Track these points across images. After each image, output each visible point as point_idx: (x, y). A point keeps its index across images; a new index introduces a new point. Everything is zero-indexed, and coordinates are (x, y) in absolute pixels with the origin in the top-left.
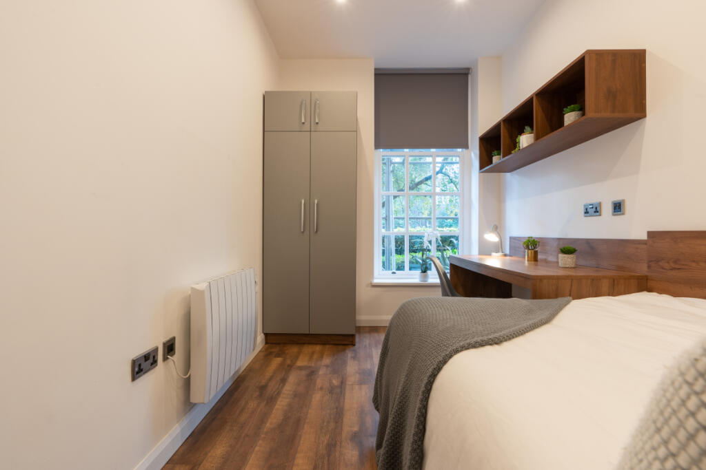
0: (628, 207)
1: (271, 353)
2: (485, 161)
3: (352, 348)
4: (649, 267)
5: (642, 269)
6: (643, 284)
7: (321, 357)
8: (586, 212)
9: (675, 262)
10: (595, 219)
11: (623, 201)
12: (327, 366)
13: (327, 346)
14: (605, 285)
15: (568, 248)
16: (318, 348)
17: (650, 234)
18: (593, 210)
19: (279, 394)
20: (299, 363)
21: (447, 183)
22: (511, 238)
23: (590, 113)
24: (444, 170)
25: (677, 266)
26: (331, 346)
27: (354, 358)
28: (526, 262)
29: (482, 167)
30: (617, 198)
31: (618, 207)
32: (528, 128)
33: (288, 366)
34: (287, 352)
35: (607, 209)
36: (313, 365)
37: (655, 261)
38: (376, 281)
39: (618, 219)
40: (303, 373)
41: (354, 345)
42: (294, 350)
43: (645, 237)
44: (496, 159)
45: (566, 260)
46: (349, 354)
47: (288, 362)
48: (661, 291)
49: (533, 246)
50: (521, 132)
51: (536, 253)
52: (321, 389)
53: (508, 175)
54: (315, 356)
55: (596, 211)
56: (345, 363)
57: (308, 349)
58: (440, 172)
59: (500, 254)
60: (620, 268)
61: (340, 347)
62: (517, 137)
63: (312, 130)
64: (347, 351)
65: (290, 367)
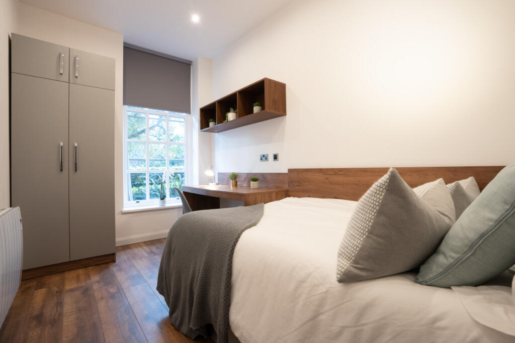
0: (279, 157)
1: (28, 288)
2: (204, 124)
3: (113, 264)
4: (289, 186)
5: (286, 187)
6: (287, 194)
7: (89, 277)
8: (261, 159)
9: (298, 182)
10: (266, 162)
11: (278, 154)
12: (98, 282)
13: (90, 268)
14: (274, 195)
15: (254, 178)
16: (81, 271)
17: (290, 170)
18: (264, 158)
19: (61, 315)
20: (68, 287)
21: (162, 134)
22: (219, 173)
23: (267, 109)
24: (160, 124)
25: (299, 184)
26: (93, 267)
27: (120, 270)
28: (231, 187)
29: (202, 128)
30: (275, 153)
31: (275, 157)
32: (232, 109)
33: (57, 292)
34: (48, 282)
35: (271, 157)
36: (83, 285)
37: (291, 182)
38: (125, 209)
39: (276, 162)
40: (77, 293)
41: (115, 262)
42: (56, 279)
43: (287, 172)
44: (211, 124)
45: (254, 184)
46: (114, 268)
47: (55, 289)
48: (294, 196)
49: (235, 177)
50: (229, 111)
51: (236, 182)
52: (102, 298)
53: (216, 134)
54: (82, 278)
55: (266, 159)
56: (113, 276)
57: (70, 275)
58: (158, 125)
59: (214, 184)
60: (277, 187)
61: (103, 266)
62: (226, 113)
63: (71, 81)
64: (110, 267)
65: (60, 292)
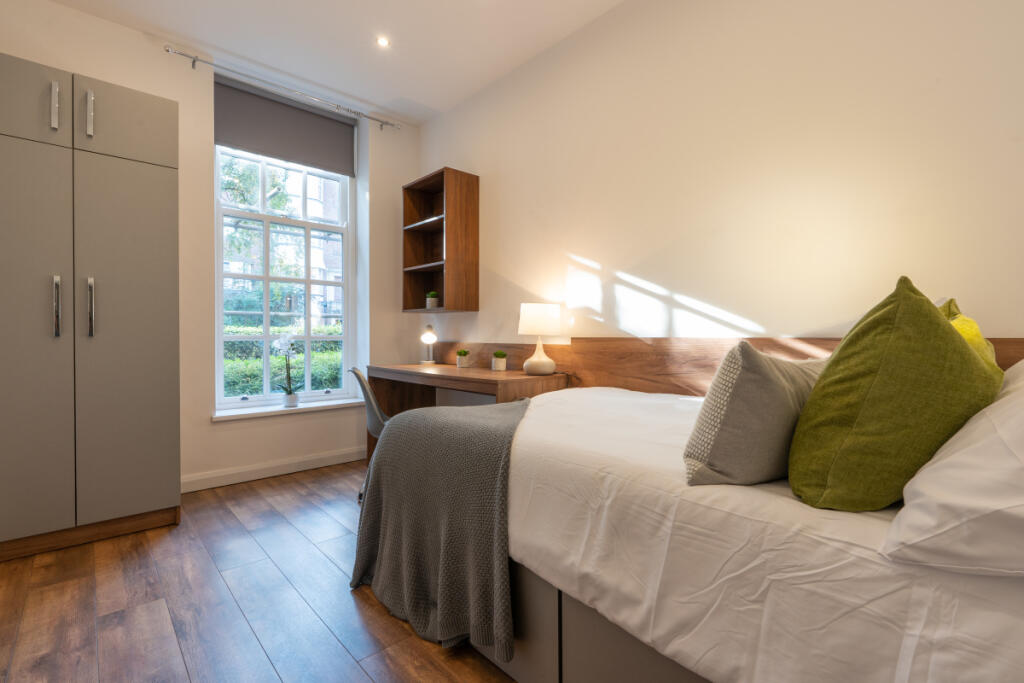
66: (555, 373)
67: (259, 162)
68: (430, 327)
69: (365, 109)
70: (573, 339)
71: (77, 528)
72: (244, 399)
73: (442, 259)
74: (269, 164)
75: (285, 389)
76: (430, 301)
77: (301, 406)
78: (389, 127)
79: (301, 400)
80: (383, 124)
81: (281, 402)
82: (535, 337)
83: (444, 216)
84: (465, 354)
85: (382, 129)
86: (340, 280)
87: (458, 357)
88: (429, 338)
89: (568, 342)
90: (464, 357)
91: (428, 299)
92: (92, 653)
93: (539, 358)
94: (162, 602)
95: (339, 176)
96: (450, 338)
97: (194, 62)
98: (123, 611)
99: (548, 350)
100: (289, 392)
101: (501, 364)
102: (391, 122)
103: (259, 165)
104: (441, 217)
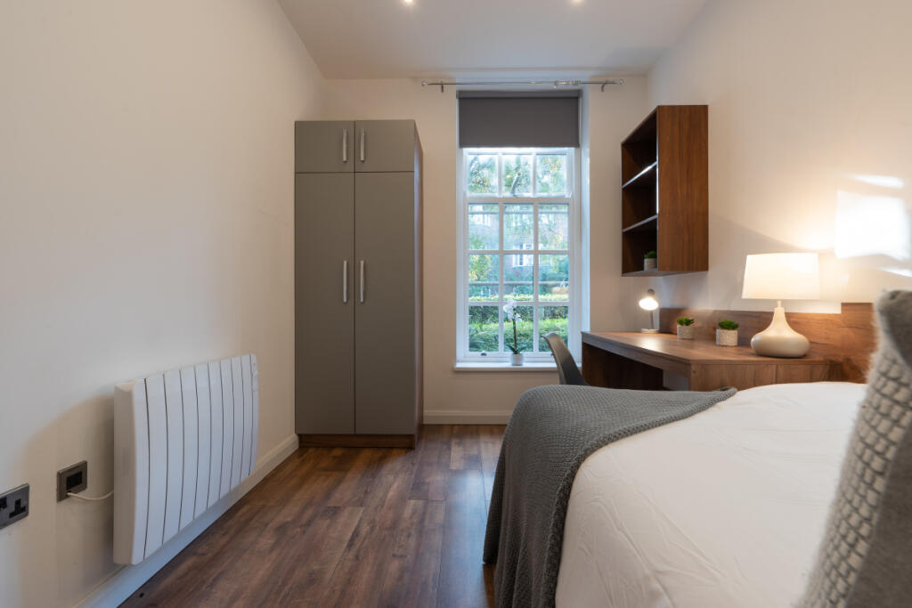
66: (804, 356)
67: (495, 154)
68: (651, 292)
69: (585, 76)
70: (844, 305)
71: (355, 435)
72: (483, 354)
73: (655, 214)
74: (504, 154)
75: (513, 350)
76: (647, 262)
77: (526, 365)
78: (609, 85)
79: (525, 359)
80: (604, 84)
81: (508, 359)
82: (774, 302)
83: (657, 163)
84: (688, 323)
85: (603, 90)
86: (566, 249)
87: (678, 326)
88: (649, 304)
89: (837, 310)
90: (685, 327)
91: (646, 260)
92: (304, 532)
93: (779, 333)
94: (362, 509)
95: (566, 149)
96: (676, 304)
97: (442, 87)
98: (339, 507)
99: (794, 321)
100: (516, 352)
101: (730, 337)
102: (610, 79)
103: (496, 157)
104: (653, 165)
